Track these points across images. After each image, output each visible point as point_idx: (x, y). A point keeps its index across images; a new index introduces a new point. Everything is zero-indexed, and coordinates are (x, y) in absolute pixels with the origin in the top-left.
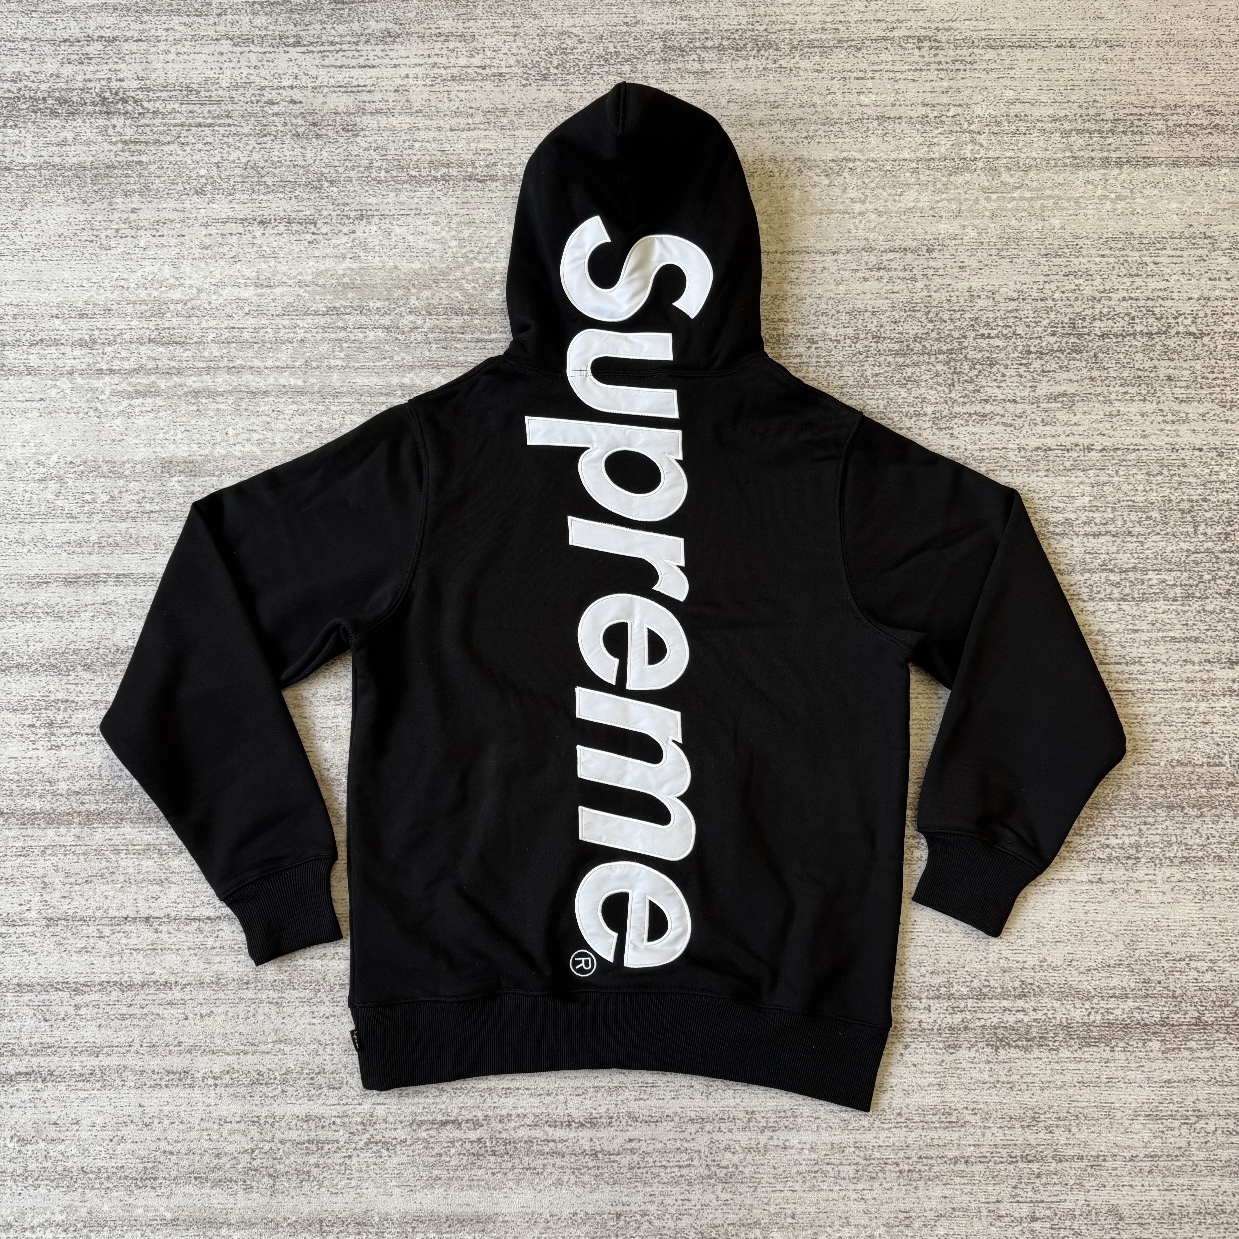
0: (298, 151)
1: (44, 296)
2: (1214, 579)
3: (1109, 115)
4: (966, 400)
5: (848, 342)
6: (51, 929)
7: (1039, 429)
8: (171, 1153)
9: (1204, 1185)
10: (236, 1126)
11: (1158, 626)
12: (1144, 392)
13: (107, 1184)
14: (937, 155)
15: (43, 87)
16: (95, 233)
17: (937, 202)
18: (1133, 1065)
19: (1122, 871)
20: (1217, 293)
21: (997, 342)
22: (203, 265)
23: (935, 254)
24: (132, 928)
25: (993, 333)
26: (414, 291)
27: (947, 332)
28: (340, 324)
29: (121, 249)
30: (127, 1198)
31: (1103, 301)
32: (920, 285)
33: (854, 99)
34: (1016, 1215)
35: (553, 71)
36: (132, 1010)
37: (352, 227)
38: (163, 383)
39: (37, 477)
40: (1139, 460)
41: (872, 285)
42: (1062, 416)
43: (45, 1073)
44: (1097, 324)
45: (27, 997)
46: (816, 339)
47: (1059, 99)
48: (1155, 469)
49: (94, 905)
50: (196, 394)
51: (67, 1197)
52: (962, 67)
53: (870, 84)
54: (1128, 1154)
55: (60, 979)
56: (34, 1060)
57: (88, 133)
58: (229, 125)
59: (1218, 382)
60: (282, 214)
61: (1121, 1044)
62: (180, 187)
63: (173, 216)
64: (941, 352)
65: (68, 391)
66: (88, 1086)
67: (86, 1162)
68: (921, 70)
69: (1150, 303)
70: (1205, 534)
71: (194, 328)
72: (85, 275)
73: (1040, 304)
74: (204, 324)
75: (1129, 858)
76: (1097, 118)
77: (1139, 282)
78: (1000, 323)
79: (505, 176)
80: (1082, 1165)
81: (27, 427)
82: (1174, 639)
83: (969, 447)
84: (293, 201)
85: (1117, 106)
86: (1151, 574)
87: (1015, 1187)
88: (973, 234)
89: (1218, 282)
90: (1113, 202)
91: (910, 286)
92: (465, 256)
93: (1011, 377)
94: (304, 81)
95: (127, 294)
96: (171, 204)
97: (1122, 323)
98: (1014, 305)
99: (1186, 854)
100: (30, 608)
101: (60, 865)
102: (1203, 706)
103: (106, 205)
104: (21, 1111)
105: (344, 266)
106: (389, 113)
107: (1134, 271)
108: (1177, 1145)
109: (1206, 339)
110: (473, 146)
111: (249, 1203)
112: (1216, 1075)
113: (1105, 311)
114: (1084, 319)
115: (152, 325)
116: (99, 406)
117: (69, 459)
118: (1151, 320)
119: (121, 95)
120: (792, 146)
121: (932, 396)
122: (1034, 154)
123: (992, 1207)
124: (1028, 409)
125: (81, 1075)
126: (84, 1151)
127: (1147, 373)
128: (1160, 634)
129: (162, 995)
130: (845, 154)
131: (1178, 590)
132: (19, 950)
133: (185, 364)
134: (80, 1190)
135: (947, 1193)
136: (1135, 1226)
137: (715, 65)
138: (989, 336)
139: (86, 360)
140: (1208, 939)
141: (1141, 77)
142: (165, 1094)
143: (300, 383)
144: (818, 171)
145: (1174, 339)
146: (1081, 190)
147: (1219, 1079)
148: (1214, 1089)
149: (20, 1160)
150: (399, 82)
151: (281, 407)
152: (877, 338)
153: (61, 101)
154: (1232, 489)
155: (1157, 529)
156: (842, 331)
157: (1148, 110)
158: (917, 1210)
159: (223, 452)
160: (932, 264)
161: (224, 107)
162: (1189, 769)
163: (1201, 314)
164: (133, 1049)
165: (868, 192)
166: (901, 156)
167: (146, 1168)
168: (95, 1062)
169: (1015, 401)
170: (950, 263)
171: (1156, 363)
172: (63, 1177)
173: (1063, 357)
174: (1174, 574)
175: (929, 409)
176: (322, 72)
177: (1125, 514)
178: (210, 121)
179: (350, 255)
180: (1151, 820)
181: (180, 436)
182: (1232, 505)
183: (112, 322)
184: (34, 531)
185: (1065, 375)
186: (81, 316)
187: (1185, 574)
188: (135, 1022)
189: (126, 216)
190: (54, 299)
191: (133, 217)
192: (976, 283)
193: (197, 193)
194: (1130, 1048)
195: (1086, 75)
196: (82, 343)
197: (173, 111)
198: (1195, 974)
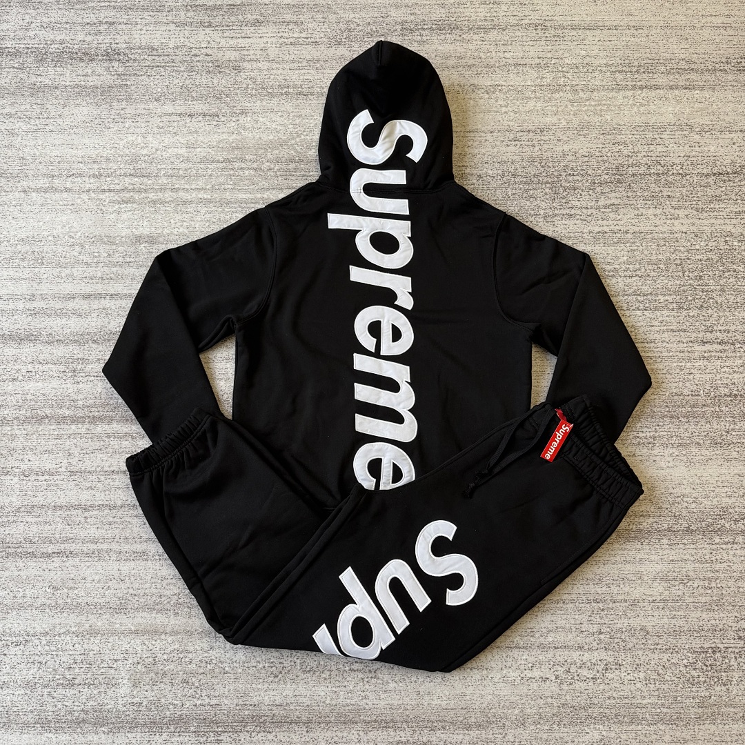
0: (209, 80)
1: (75, 152)
2: (694, 299)
3: (636, 64)
4: (561, 207)
5: (499, 177)
6: (72, 477)
7: (600, 222)
8: (135, 595)
9: (693, 615)
10: (170, 581)
11: (665, 323)
12: (655, 204)
13: (100, 611)
14: (545, 83)
15: (76, 47)
16: (102, 120)
17: (545, 107)
18: (653, 552)
19: (646, 450)
20: (694, 153)
21: (577, 178)
22: (159, 137)
23: (545, 133)
24: (117, 476)
25: (575, 173)
26: (269, 150)
27: (551, 173)
28: (231, 167)
29: (116, 128)
30: (111, 619)
31: (633, 157)
32: (537, 149)
33: (501, 55)
34: (591, 631)
35: (343, 40)
36: (115, 520)
37: (237, 118)
38: (137, 197)
39: (69, 244)
40: (653, 238)
41: (512, 148)
42: (612, 215)
43: (68, 553)
44: (630, 169)
45: (59, 513)
46: (482, 176)
47: (609, 55)
48: (662, 243)
49: (96, 465)
50: (154, 202)
51: (78, 618)
52: (558, 39)
53: (510, 47)
54: (651, 599)
55: (77, 503)
56: (62, 545)
57: (99, 70)
58: (173, 67)
59: (695, 198)
60: (201, 111)
61: (647, 541)
62: (147, 97)
63: (144, 112)
64: (548, 183)
65: (87, 200)
66: (91, 559)
67: (89, 600)
68: (537, 40)
69: (658, 159)
70: (689, 276)
71: (153, 169)
72: (96, 141)
73: (600, 159)
74: (159, 167)
75: (650, 443)
76: (630, 65)
77: (652, 148)
78: (579, 168)
79: (318, 93)
80: (627, 604)
81: (65, 218)
82: (672, 330)
83: (563, 231)
84: (207, 105)
85: (640, 59)
86: (660, 297)
87: (590, 616)
88: (565, 123)
89: (694, 148)
90: (638, 107)
91: (532, 149)
92: (297, 133)
93: (585, 195)
94: (213, 44)
95: (118, 151)
96: (143, 106)
97: (644, 168)
98: (586, 159)
99: (680, 442)
100: (64, 311)
101: (78, 444)
102: (689, 365)
103: (108, 106)
104: (54, 573)
105: (233, 137)
106: (257, 60)
107: (650, 142)
108: (678, 594)
109: (688, 177)
110: (301, 77)
111: (177, 622)
112: (698, 557)
113: (634, 162)
114: (623, 167)
115: (131, 167)
116: (103, 208)
117: (87, 235)
118: (659, 167)
119: (117, 51)
120: (469, 78)
121: (543, 205)
122: (597, 83)
123: (577, 626)
124: (595, 212)
125: (87, 554)
126: (88, 594)
127: (657, 194)
128: (665, 328)
129: (132, 512)
130: (497, 83)
131: (675, 305)
132: (55, 488)
133: (149, 187)
134: (86, 614)
135: (553, 619)
136: (655, 637)
137: (428, 38)
138: (573, 175)
139: (97, 184)
140: (692, 486)
141: (652, 44)
142: (132, 564)
143: (209, 197)
144: (483, 91)
145: (671, 177)
146: (621, 101)
147: (700, 560)
148: (697, 565)
149: (53, 598)
150: (263, 45)
151: (199, 209)
152: (514, 176)
153: (86, 54)
154: (703, 254)
155: (663, 274)
156: (496, 172)
157: (656, 61)
158: (537, 628)
159: (168, 232)
160: (543, 138)
161: (171, 57)
162: (682, 397)
163: (685, 164)
164: (115, 540)
165: (509, 102)
166: (526, 84)
167: (121, 603)
168: (95, 547)
169: (587, 208)
170: (552, 138)
171: (662, 189)
172: (76, 607)
173: (612, 186)
174: (672, 297)
175: (542, 212)
176: (223, 40)
177: (646, 266)
178: (163, 64)
179: (236, 132)
180: (661, 424)
181: (145, 223)
182: (703, 262)
183: (111, 165)
184: (67, 271)
185: (613, 195)
186: (94, 162)
187: (678, 297)
188: (117, 526)
189: (118, 112)
190: (80, 153)
191: (122, 112)
192: (566, 148)
193: (156, 100)
194: (651, 543)
195: (623, 44)
196: (94, 176)
197: (144, 59)
198: (686, 504)
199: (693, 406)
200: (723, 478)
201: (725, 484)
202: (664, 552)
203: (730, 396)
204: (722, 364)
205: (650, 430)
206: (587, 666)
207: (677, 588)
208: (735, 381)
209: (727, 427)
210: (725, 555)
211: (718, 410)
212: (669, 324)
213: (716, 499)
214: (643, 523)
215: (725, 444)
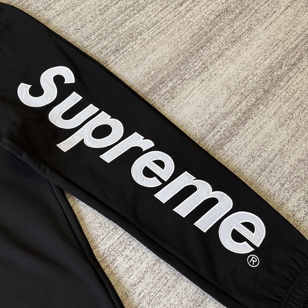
199: (206, 34)
200: (254, 54)
201: (258, 56)
202: (266, 112)
203: (217, 17)
204: (199, 7)
205: (198, 62)
206: (296, 211)
207: (291, 124)
208: (212, 9)
209: (231, 31)
210: (293, 87)
211: (219, 27)
212: (157, 9)
213: (261, 66)
214: (242, 108)
215: (238, 39)
